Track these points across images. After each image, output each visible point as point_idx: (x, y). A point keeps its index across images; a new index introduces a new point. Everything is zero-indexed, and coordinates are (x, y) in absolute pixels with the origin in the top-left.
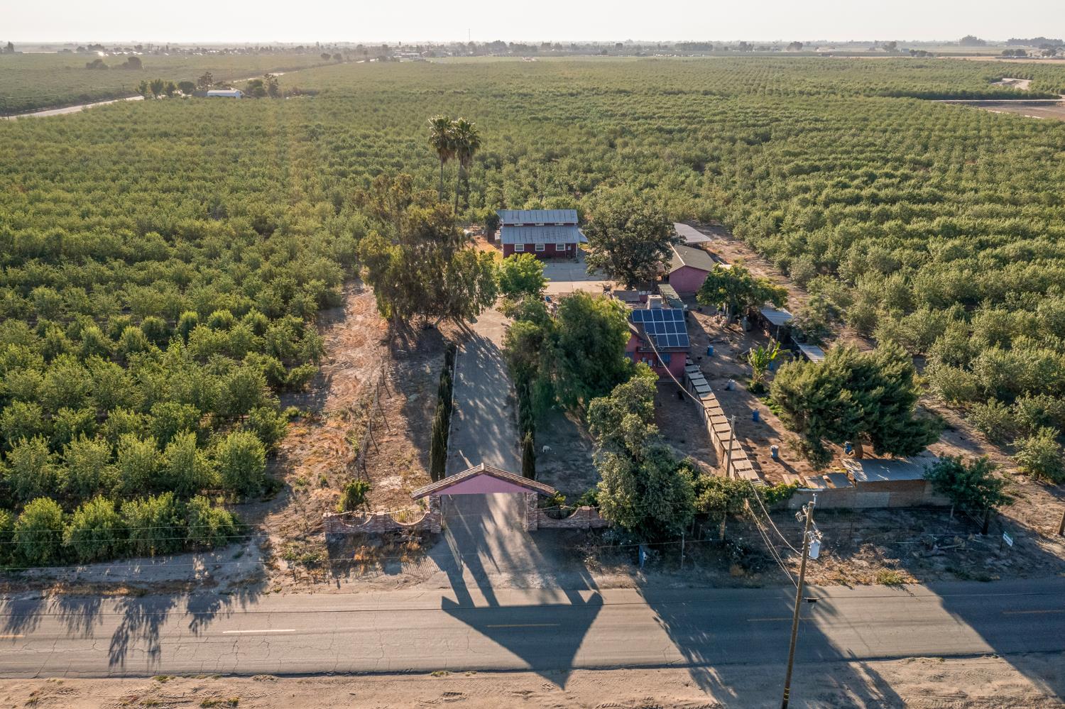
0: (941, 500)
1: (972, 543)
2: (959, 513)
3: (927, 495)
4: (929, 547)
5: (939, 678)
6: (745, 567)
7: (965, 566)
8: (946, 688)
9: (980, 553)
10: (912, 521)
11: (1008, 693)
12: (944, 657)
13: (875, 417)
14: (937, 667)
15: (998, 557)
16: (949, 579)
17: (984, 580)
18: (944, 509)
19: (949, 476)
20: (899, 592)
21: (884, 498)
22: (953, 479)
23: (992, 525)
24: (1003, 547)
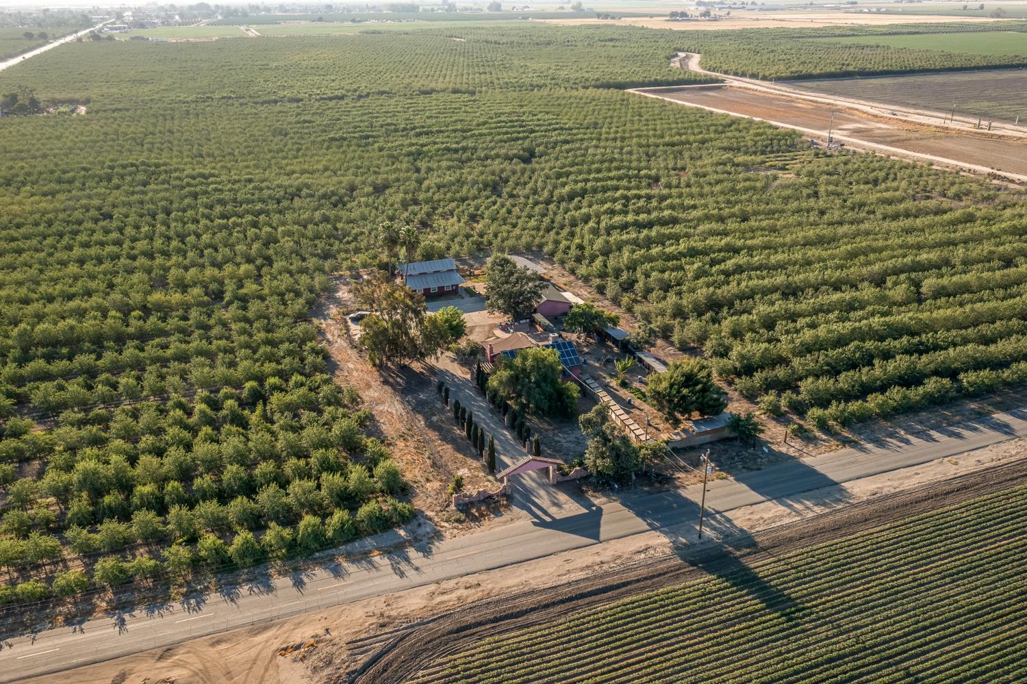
0: (733, 435)
1: (750, 454)
2: (741, 439)
3: (727, 433)
4: (733, 459)
5: (752, 513)
6: (660, 483)
7: (750, 464)
8: (756, 517)
9: (755, 458)
10: (722, 447)
11: (778, 514)
12: (751, 505)
13: (700, 400)
14: (751, 509)
15: (762, 458)
16: (746, 473)
17: (759, 469)
18: (735, 439)
19: (736, 423)
20: (726, 481)
21: (708, 438)
22: (738, 425)
23: (756, 443)
24: (763, 452)
